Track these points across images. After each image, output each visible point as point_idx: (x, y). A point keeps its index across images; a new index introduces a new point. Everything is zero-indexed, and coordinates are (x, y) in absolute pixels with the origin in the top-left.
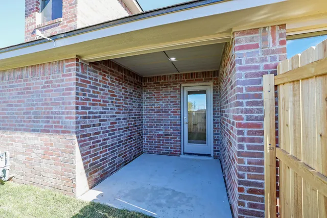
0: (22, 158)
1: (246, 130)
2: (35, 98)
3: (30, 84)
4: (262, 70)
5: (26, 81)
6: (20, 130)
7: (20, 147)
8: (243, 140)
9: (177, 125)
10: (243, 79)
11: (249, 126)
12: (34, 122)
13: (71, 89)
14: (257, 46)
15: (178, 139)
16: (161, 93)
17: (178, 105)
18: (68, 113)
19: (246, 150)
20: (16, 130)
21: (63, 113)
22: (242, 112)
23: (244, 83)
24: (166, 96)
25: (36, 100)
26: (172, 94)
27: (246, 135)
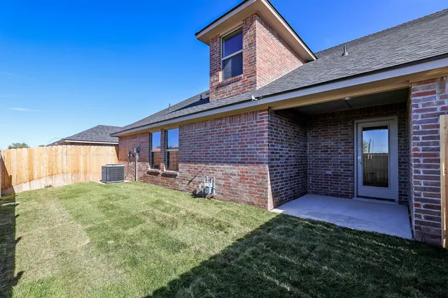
0: (222, 182)
1: (421, 159)
2: (233, 139)
3: (228, 129)
4: (439, 111)
5: (226, 127)
6: (220, 162)
7: (219, 174)
8: (419, 166)
9: (350, 165)
10: (420, 119)
11: (424, 155)
12: (232, 156)
13: (264, 132)
14: (434, 92)
15: (350, 180)
16: (329, 131)
17: (351, 143)
18: (261, 149)
19: (422, 174)
20: (217, 162)
21: (257, 149)
22: (418, 145)
23: (420, 122)
24: (335, 134)
25: (234, 141)
26: (343, 132)
27: (422, 163)
